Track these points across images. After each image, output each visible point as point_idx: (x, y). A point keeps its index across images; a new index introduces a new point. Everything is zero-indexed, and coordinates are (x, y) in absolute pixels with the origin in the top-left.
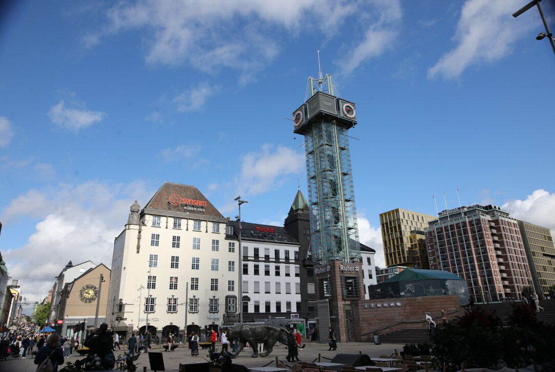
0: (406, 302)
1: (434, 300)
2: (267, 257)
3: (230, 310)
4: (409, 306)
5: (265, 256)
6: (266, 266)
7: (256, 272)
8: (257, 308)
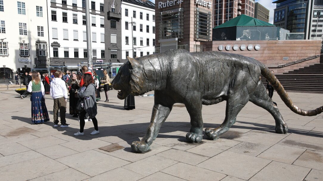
0: (265, 45)
1: (295, 45)
2: (75, 5)
3: (41, 54)
4: (269, 50)
5: (73, 4)
6: (74, 15)
7: (65, 20)
8: (66, 53)
